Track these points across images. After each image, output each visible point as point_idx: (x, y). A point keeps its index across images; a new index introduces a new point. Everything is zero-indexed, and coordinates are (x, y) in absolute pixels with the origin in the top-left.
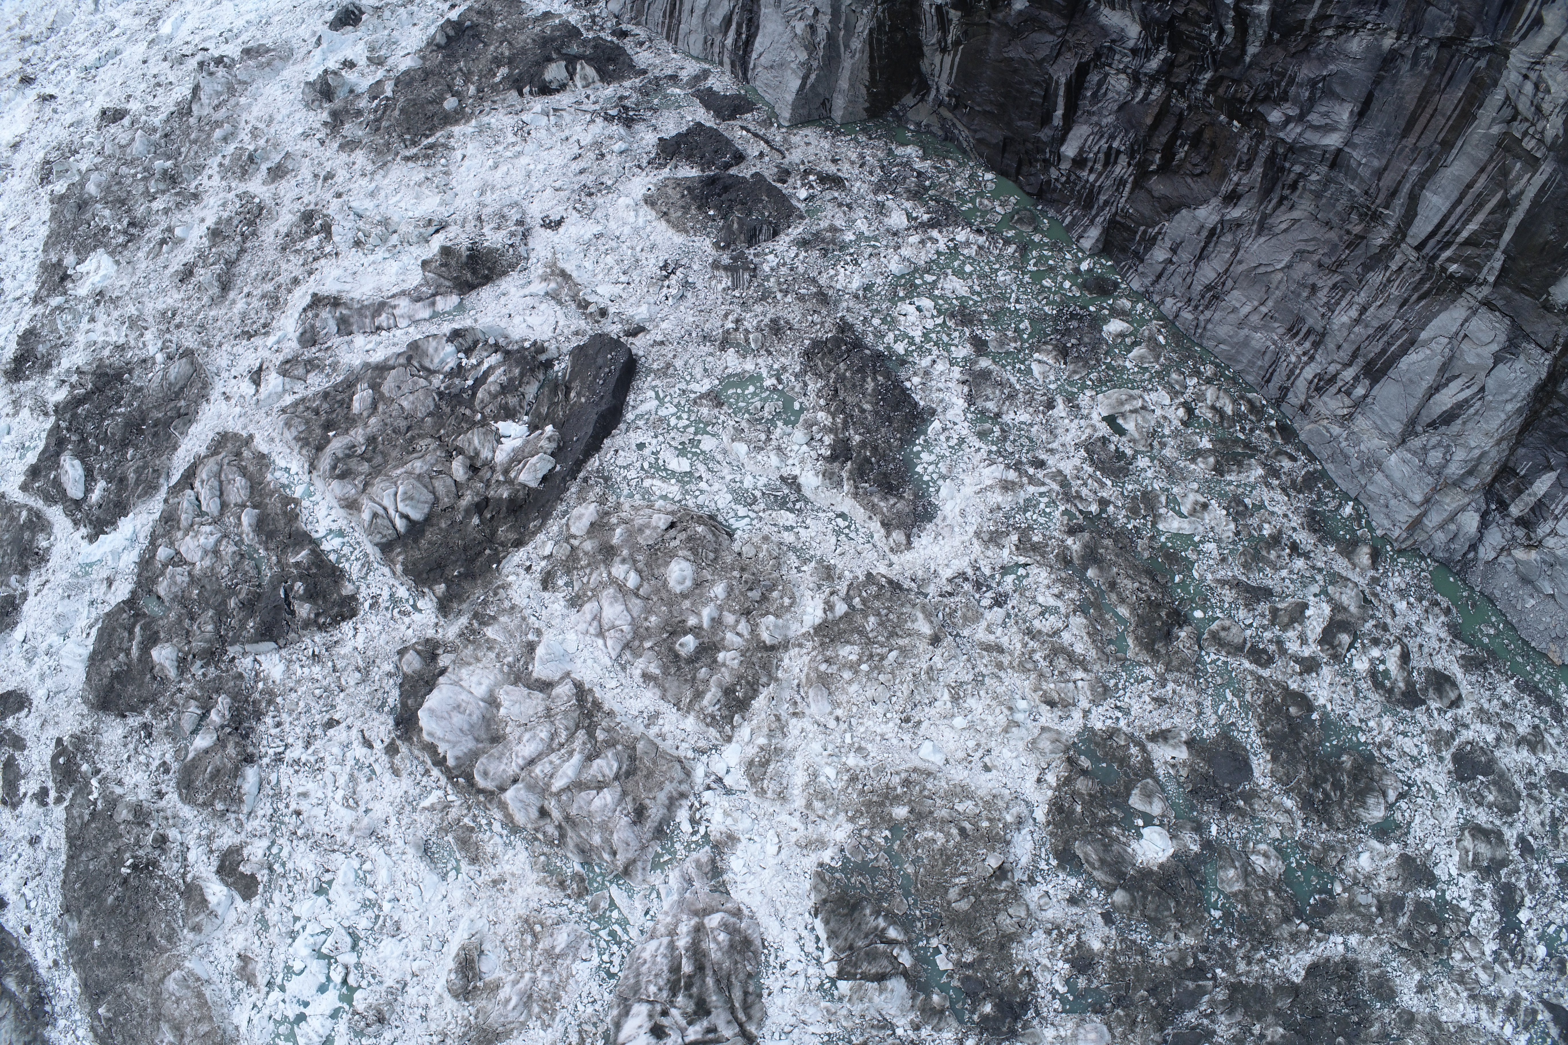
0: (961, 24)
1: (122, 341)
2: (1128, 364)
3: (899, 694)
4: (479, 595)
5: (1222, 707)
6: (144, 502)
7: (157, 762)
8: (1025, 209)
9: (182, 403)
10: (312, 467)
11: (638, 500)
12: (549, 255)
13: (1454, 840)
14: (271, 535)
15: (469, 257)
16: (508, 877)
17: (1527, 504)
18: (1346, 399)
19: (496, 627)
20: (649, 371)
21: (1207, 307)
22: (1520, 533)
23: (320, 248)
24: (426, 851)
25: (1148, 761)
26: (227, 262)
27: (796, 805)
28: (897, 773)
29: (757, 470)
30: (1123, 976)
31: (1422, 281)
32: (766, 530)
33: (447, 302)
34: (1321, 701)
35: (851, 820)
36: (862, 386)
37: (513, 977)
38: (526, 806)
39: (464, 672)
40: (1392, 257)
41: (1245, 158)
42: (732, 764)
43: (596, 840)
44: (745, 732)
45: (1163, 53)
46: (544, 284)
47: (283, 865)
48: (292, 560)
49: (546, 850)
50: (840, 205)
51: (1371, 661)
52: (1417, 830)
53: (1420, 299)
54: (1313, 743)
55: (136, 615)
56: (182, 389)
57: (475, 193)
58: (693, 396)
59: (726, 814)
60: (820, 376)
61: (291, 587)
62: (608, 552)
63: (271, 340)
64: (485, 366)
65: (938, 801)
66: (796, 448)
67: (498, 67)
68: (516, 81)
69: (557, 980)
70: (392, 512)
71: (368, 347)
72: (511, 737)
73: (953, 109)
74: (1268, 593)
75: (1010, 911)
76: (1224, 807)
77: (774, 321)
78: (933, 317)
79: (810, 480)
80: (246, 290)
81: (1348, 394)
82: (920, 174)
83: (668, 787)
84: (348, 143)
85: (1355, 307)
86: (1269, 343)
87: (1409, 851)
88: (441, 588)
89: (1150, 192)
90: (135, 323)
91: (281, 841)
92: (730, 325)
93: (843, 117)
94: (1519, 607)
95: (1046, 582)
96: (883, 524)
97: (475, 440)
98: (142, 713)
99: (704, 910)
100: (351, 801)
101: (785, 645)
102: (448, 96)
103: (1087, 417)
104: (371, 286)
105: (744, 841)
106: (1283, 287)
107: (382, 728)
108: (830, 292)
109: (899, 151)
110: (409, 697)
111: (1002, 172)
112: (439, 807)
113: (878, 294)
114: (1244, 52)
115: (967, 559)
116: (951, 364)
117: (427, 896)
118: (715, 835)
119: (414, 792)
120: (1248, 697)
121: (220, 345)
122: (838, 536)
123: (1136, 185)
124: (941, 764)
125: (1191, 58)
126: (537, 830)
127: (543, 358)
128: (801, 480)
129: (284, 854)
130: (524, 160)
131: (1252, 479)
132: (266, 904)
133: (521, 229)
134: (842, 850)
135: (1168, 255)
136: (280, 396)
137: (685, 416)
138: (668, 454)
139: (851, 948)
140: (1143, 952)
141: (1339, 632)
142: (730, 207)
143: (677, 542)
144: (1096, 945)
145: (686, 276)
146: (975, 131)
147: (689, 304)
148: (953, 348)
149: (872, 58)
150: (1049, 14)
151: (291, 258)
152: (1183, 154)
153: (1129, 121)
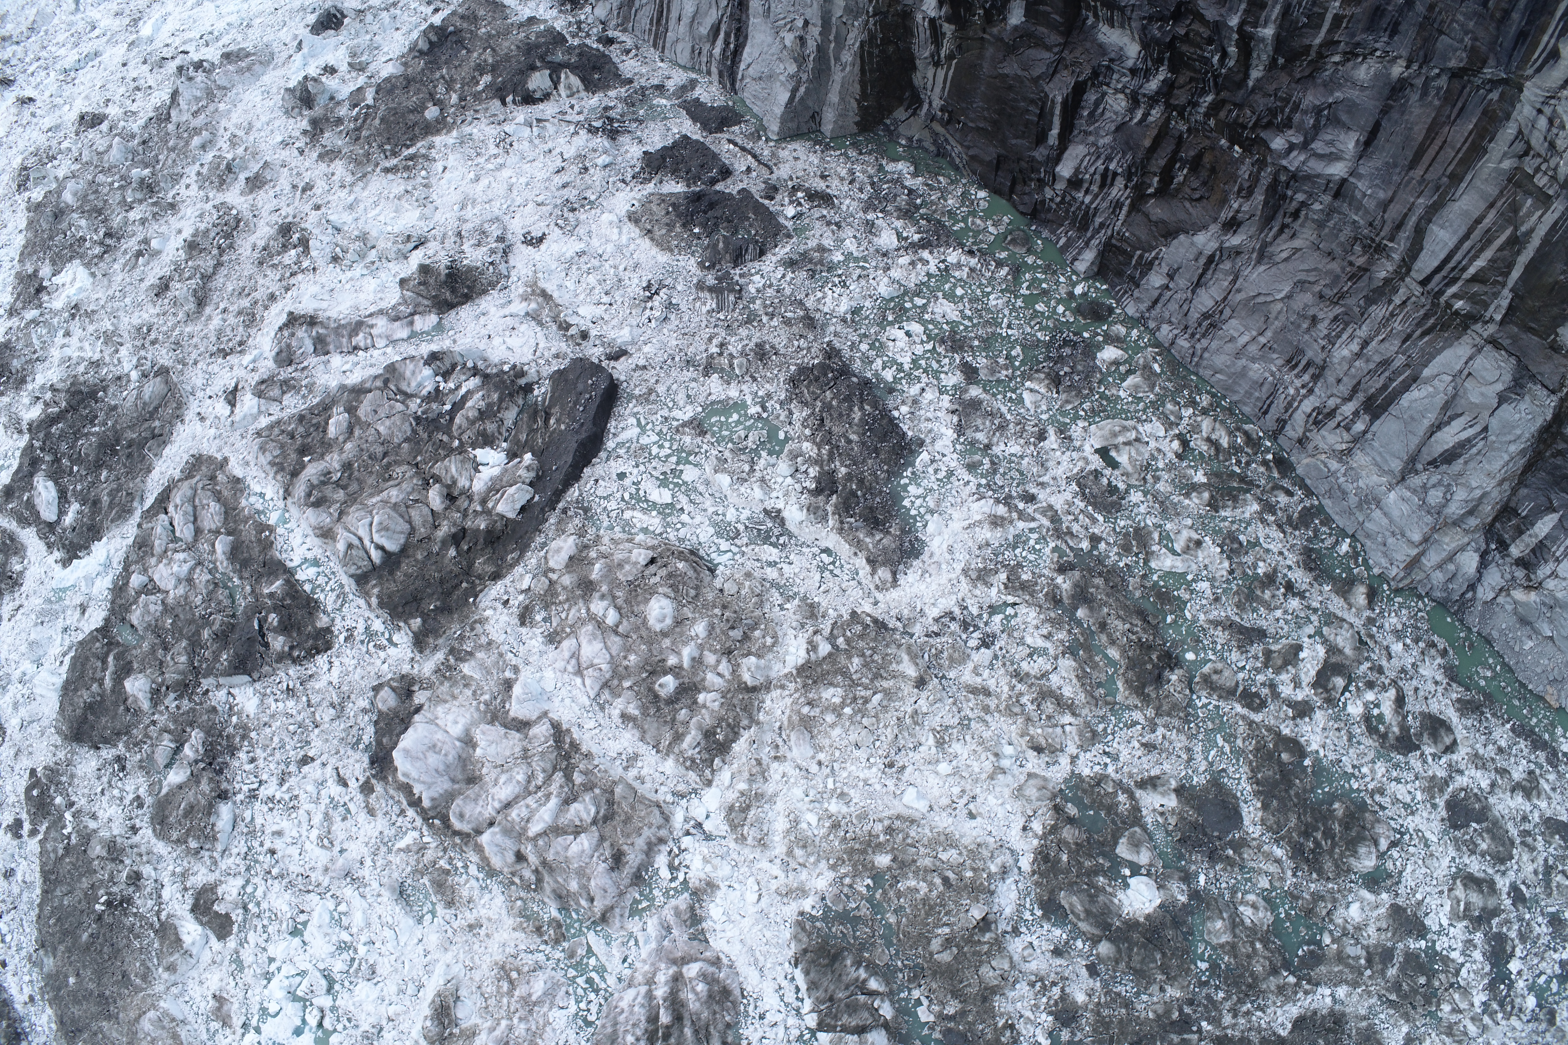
0: (954, 38)
1: (97, 356)
2: (1122, 394)
3: (883, 738)
4: (455, 629)
5: (1213, 753)
6: (117, 526)
7: (131, 796)
8: (1019, 229)
9: (157, 423)
10: (287, 494)
11: (618, 534)
12: (530, 274)
13: (1446, 889)
14: (245, 564)
15: (448, 275)
16: (484, 921)
17: (1528, 545)
18: (1345, 434)
19: (473, 663)
20: (631, 396)
21: (1204, 336)
22: (1520, 573)
23: (298, 262)
24: (402, 893)
25: (1136, 809)
26: (203, 277)
27: (777, 852)
28: (880, 820)
29: (741, 503)
30: (1107, 1029)
31: (1426, 316)
32: (749, 565)
33: (426, 322)
34: (1314, 747)
35: (833, 868)
36: (848, 415)
37: (488, 1024)
38: (502, 850)
39: (440, 710)
40: (1395, 291)
41: (1246, 185)
42: (712, 809)
43: (574, 886)
44: (725, 776)
45: (1163, 74)
46: (525, 304)
47: (258, 904)
48: (266, 591)
49: (522, 894)
50: (829, 224)
51: (1366, 705)
52: (1408, 879)
53: (1424, 334)
54: (1305, 790)
55: (110, 644)
56: (156, 409)
57: (456, 207)
58: (675, 423)
59: (706, 860)
60: (806, 404)
61: (266, 619)
62: (587, 587)
63: (247, 359)
64: (463, 390)
65: (922, 849)
66: (780, 480)
67: (481, 75)
68: (499, 89)
69: (534, 1028)
70: (367, 542)
71: (345, 368)
72: (487, 779)
73: (946, 124)
74: (1261, 634)
75: (994, 963)
76: (1213, 857)
77: (760, 346)
78: (922, 342)
79: (794, 515)
80: (222, 306)
81: (1348, 429)
82: (911, 191)
83: (647, 833)
84: (327, 153)
85: (1356, 341)
86: (1267, 375)
87: (1400, 901)
88: (416, 623)
89: (1147, 216)
90: (110, 338)
91: (256, 880)
92: (714, 350)
93: (832, 131)
94: (1517, 649)
95: (1035, 622)
96: (869, 561)
97: (451, 468)
98: (115, 746)
99: (683, 958)
100: (326, 841)
101: (767, 686)
102: (430, 105)
104: (349, 304)
105: (724, 888)
106: (1282, 318)
107: (357, 765)
108: (818, 316)
109: (890, 167)
110: (384, 736)
111: (995, 191)
112: (415, 848)
113: (867, 318)
114: (1247, 76)
115: (954, 597)
116: (941, 393)
117: (403, 940)
118: (694, 883)
119: (390, 832)
120: (1239, 742)
121: (196, 363)
122: (822, 572)
123: (1133, 208)
124: (925, 811)
125: (1191, 80)
126: (513, 874)
127: (522, 382)
128: (785, 514)
129: (259, 893)
130: (506, 173)
131: (1247, 515)
132: (241, 944)
133: (501, 246)
134: (823, 899)
135: (1165, 281)
136: (255, 418)
137: (667, 444)
138: (649, 484)
139: (831, 999)
140: (1128, 1004)
141: (1333, 675)
142: (716, 225)
143: (657, 579)
144: (1080, 998)
145: (670, 297)
146: (968, 148)
147: (672, 326)
148: (942, 376)
149: (863, 71)
150: (1045, 31)
151: (269, 273)
152: (1181, 178)
153: (1127, 143)
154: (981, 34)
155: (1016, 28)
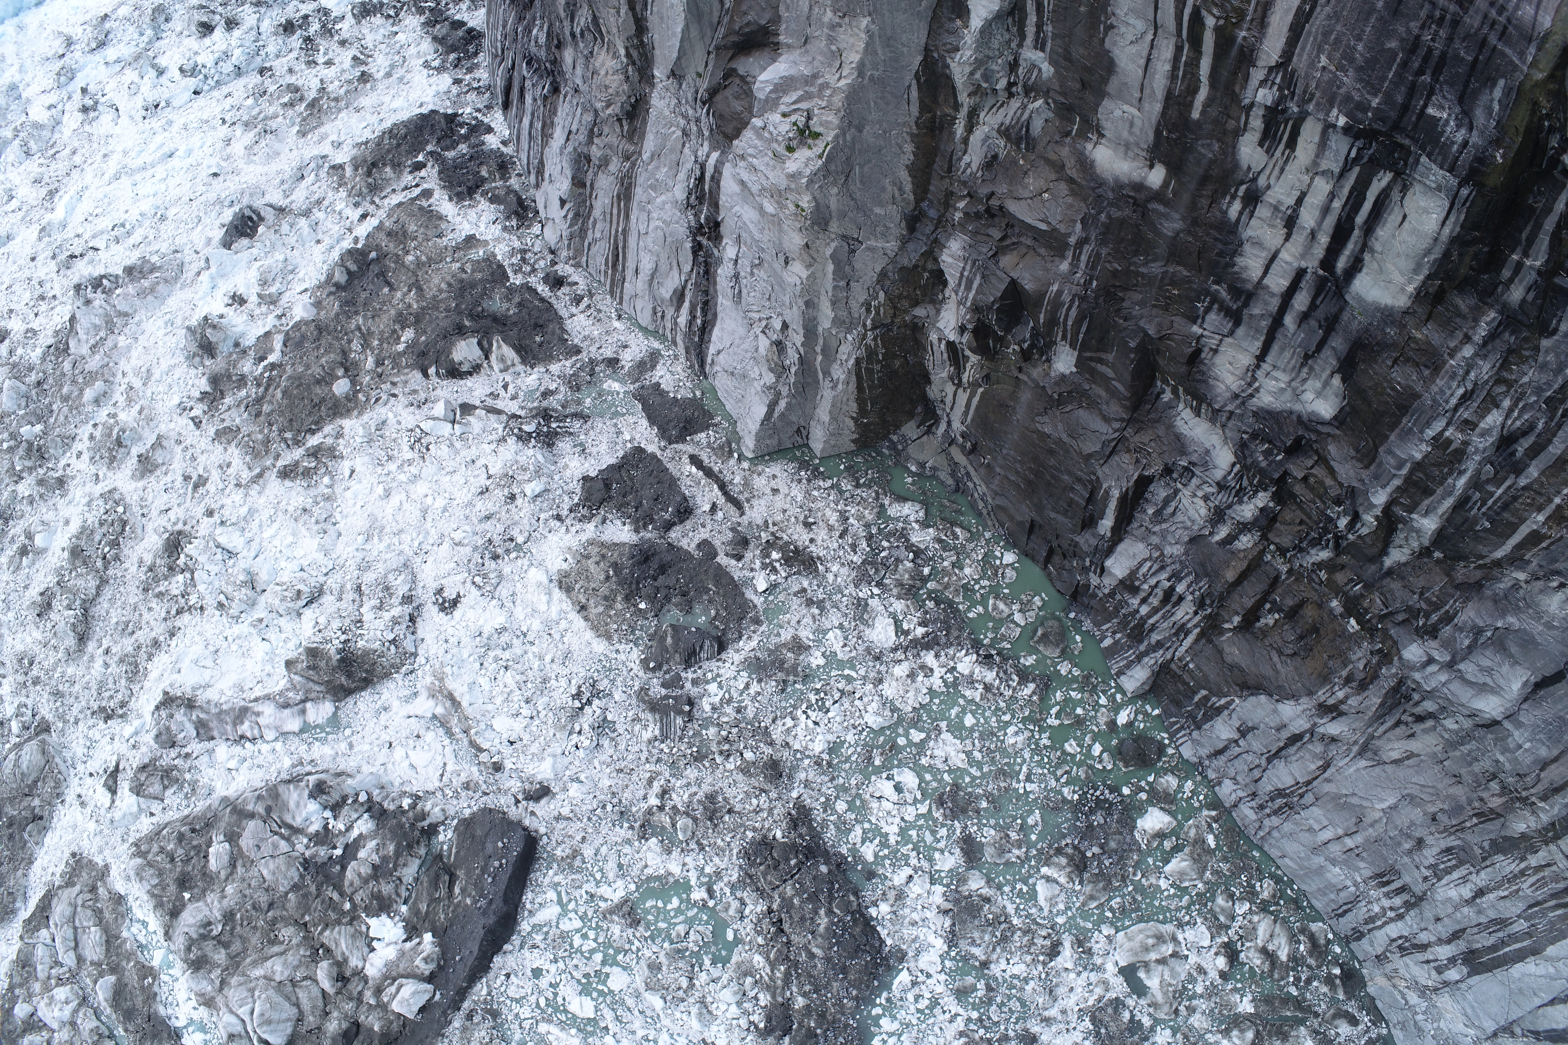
0: (980, 367)
2: (1163, 884)
9: (37, 802)
10: (168, 937)
12: (439, 658)
14: (128, 1014)
15: (342, 660)
18: (1434, 973)
20: (552, 858)
21: (1275, 812)
23: (185, 595)
26: (83, 604)
29: (676, 1029)
33: (319, 713)
36: (812, 920)
40: (1534, 851)
41: (1359, 675)
45: (1262, 500)
46: (431, 703)
50: (810, 603)
56: (35, 783)
57: (360, 539)
58: (603, 905)
60: (762, 893)
63: (129, 728)
64: (355, 833)
66: (723, 1006)
67: (403, 328)
68: (422, 354)
70: (249, 1029)
71: (230, 766)
73: (968, 453)
77: (711, 798)
78: (915, 801)
80: (104, 644)
81: (1439, 970)
82: (918, 553)
84: (224, 432)
85: (1469, 886)
86: (1349, 883)
89: (1220, 652)
92: (654, 799)
93: (823, 451)
97: (342, 940)
102: (341, 372)
103: (1099, 969)
104: (233, 679)
106: (1380, 828)
108: (785, 755)
111: (1026, 554)
114: (1383, 553)
121: (76, 722)
123: (1202, 639)
125: (1302, 523)
127: (425, 823)
130: (421, 488)
133: (408, 609)
135: (1236, 736)
136: (137, 819)
142: (667, 598)
145: (604, 711)
146: (995, 493)
147: (605, 757)
148: (937, 855)
149: (860, 388)
150: (1103, 393)
151: (153, 605)
152: (1271, 622)
153: (1202, 565)
154: (1015, 373)
155: (1063, 377)
